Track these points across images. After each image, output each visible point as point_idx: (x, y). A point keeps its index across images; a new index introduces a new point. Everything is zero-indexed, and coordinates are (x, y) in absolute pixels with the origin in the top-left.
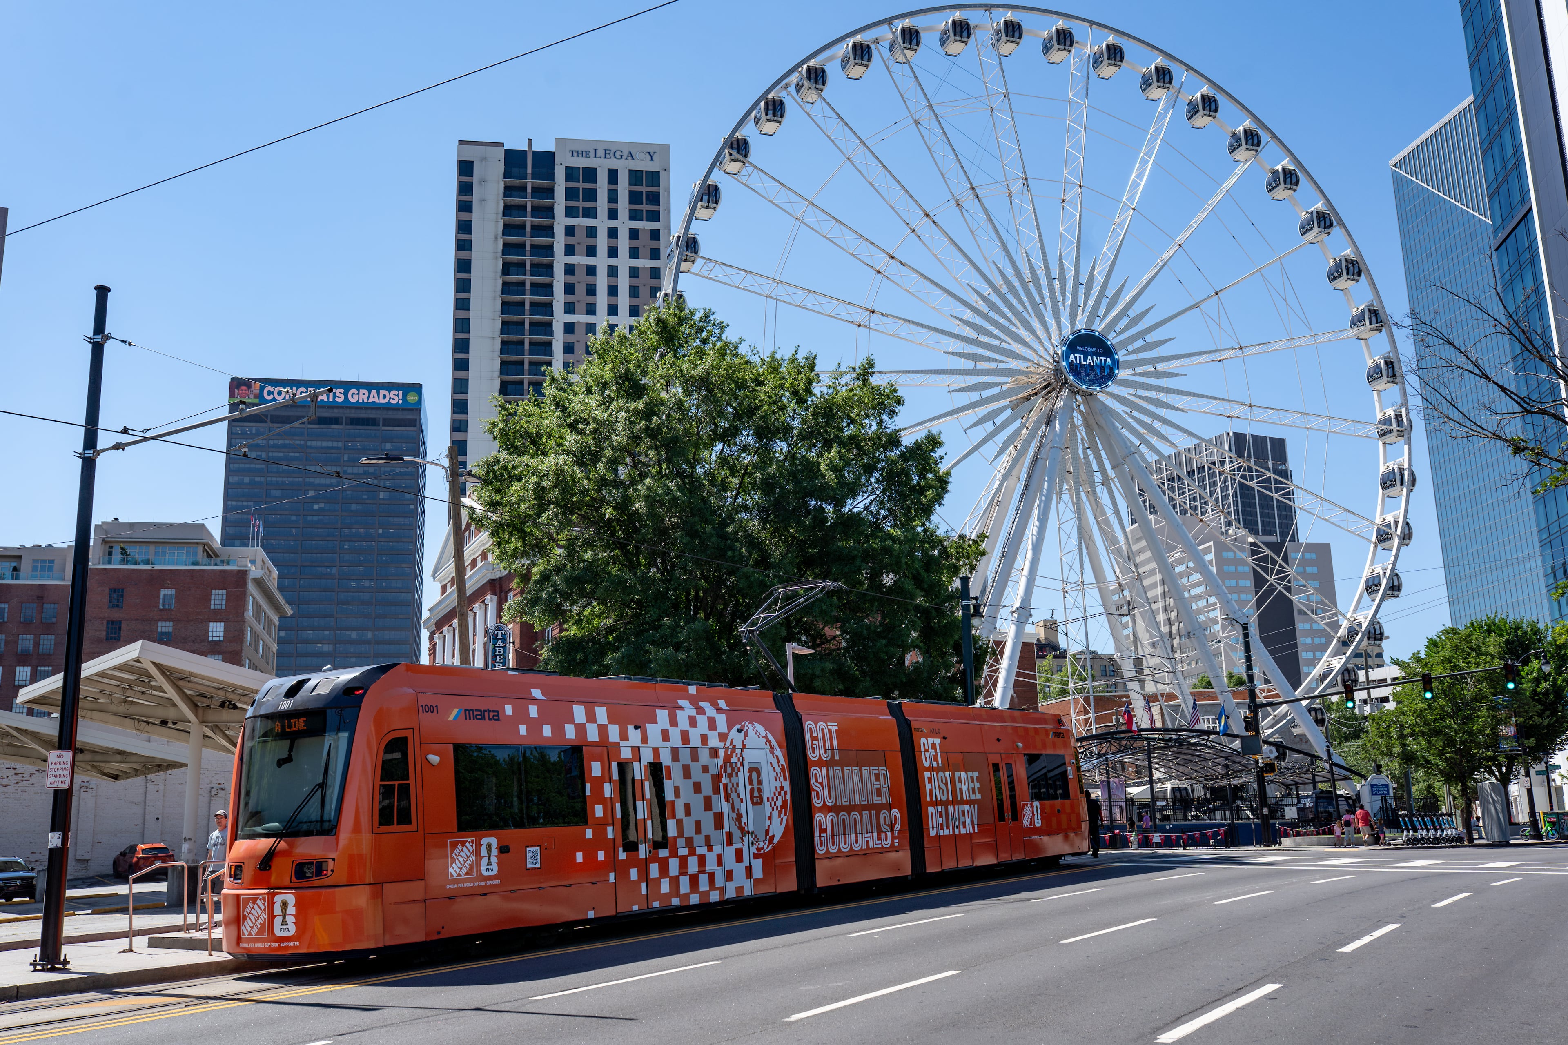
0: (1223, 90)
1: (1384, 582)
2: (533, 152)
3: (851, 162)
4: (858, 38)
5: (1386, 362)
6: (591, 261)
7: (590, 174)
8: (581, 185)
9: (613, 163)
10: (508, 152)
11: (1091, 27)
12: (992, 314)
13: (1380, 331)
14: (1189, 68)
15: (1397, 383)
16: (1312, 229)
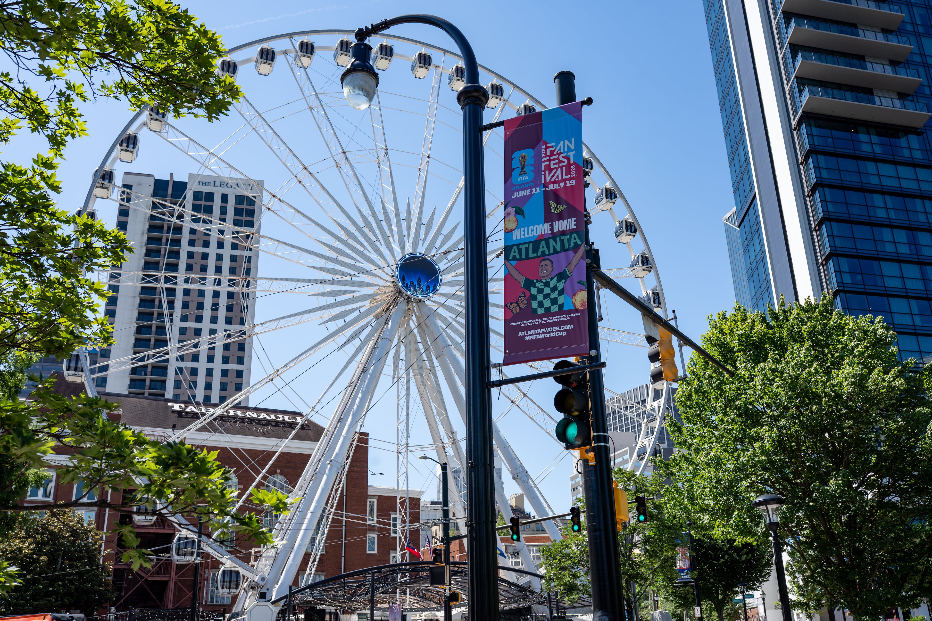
0: (539, 102)
1: (648, 451)
2: (174, 182)
3: (256, 131)
4: (266, 45)
5: (653, 293)
6: (205, 250)
7: (210, 196)
8: (203, 203)
9: (225, 191)
10: (156, 181)
11: (444, 53)
12: (350, 241)
13: (650, 271)
14: (515, 86)
15: (661, 308)
16: (602, 199)
